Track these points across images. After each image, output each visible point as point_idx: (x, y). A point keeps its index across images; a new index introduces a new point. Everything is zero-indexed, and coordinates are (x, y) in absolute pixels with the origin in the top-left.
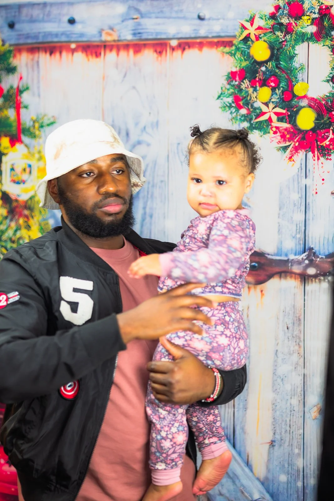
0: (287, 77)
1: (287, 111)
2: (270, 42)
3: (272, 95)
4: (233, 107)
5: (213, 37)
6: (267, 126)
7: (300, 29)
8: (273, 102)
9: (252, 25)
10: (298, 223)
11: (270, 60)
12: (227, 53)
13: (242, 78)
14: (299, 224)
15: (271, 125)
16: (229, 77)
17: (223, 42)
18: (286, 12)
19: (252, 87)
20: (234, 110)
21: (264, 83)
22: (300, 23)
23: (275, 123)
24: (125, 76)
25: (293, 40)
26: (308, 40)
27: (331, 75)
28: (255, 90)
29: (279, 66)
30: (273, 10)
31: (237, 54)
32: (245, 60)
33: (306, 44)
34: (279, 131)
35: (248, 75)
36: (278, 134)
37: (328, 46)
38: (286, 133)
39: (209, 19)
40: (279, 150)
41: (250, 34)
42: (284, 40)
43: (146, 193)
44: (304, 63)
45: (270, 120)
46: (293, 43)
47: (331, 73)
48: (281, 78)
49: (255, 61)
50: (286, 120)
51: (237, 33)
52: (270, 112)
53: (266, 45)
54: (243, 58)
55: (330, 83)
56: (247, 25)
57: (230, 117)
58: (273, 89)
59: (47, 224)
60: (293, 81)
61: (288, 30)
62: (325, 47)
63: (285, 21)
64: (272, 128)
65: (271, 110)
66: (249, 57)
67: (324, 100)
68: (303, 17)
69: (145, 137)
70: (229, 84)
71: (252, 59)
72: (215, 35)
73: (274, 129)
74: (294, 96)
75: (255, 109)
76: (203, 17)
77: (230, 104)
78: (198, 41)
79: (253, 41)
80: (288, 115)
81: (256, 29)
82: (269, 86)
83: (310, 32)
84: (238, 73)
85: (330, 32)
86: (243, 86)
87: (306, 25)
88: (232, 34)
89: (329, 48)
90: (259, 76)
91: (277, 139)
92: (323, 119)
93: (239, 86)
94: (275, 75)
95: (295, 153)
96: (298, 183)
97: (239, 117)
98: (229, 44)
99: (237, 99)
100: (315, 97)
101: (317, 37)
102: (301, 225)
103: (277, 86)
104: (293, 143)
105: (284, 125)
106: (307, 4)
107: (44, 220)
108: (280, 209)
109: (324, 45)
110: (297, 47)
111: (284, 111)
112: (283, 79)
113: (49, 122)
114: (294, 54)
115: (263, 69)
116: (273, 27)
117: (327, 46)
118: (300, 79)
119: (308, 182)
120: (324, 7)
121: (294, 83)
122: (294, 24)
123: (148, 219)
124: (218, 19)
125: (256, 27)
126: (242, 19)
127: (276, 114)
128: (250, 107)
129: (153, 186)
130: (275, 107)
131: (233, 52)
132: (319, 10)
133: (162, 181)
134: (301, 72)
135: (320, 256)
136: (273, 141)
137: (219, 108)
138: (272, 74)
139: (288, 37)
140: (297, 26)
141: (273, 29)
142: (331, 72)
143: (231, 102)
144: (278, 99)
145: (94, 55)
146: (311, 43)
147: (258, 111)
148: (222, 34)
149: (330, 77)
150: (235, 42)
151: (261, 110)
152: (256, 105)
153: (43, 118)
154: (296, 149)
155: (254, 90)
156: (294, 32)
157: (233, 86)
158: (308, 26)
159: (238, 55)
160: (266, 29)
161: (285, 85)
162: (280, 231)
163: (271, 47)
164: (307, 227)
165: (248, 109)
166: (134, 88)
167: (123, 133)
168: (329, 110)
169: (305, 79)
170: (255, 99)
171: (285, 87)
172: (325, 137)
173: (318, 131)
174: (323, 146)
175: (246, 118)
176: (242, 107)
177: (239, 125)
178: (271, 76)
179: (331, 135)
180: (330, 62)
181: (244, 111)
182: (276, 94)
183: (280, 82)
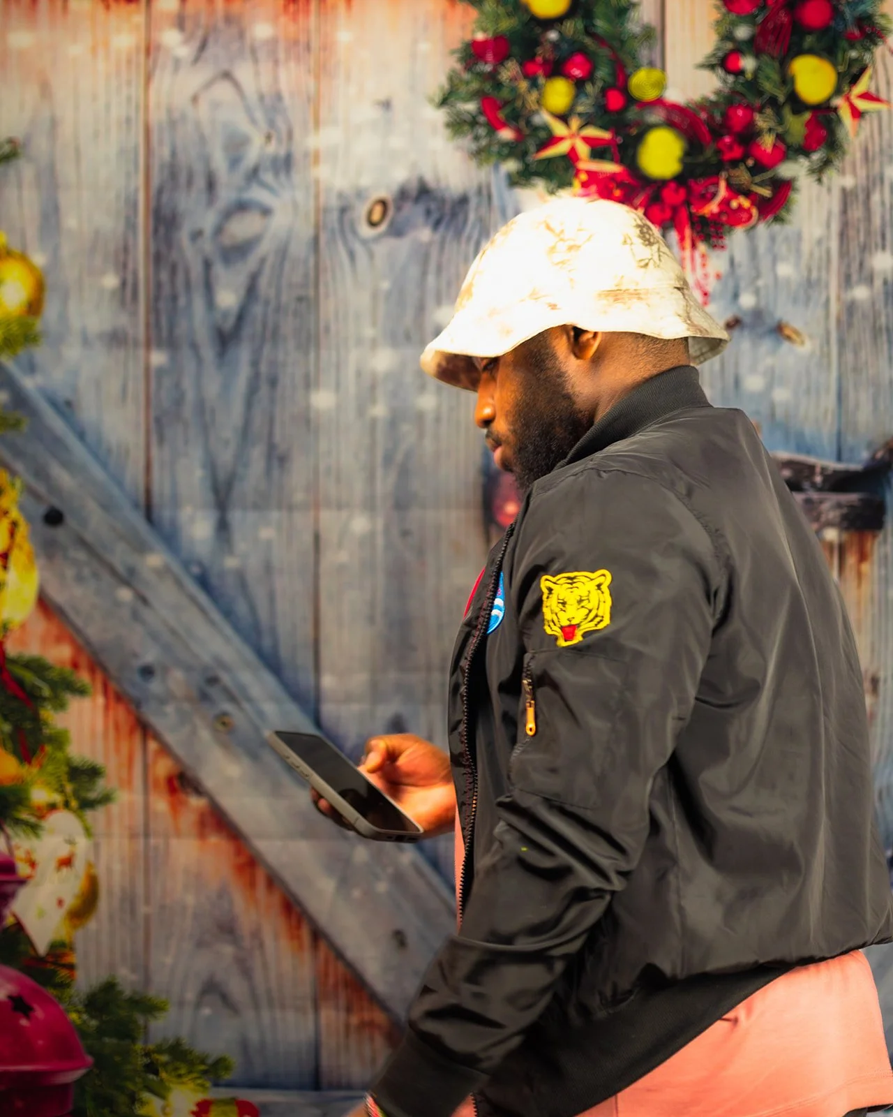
0: (611, 55)
1: (616, 134)
3: (577, 97)
4: (480, 123)
6: (567, 169)
8: (580, 114)
11: (569, 14)
13: (501, 59)
15: (575, 167)
16: (471, 55)
19: (526, 77)
20: (483, 132)
21: (556, 69)
23: (587, 164)
24: (203, 46)
27: (720, 54)
28: (534, 84)
29: (593, 30)
31: (488, 0)
32: (509, 15)
34: (596, 180)
35: (515, 50)
36: (594, 188)
38: (612, 184)
43: (259, 327)
44: (652, 23)
45: (572, 156)
47: (718, 49)
48: (598, 59)
49: (534, 18)
50: (613, 154)
52: (573, 138)
54: (501, 10)
55: (720, 71)
57: (474, 146)
58: (579, 85)
60: (627, 67)
64: (578, 172)
65: (574, 132)
66: (519, 8)
67: (702, 107)
69: (257, 194)
70: (468, 69)
71: (526, 13)
73: (584, 177)
74: (630, 100)
75: (536, 129)
77: (473, 117)
80: (619, 146)
82: (567, 78)
84: (491, 44)
86: (504, 76)
90: (544, 53)
92: (703, 153)
93: (493, 77)
94: (583, 51)
97: (495, 148)
99: (491, 106)
100: (683, 103)
103: (589, 77)
105: (610, 168)
111: (606, 135)
112: (605, 61)
114: (628, 2)
115: (553, 35)
121: (629, 70)
123: (264, 390)
127: (587, 140)
128: (522, 124)
129: (278, 309)
130: (585, 125)
133: (300, 299)
134: (645, 45)
137: (446, 125)
138: (577, 47)
142: (719, 45)
143: (474, 112)
144: (592, 106)
147: (542, 134)
149: (716, 57)
151: (550, 131)
152: (537, 120)
155: (531, 86)
157: (480, 74)
161: (608, 75)
165: (518, 131)
166: (227, 75)
167: (200, 182)
168: (716, 133)
169: (658, 63)
170: (534, 107)
171: (609, 79)
172: (709, 196)
173: (691, 181)
174: (703, 217)
175: (514, 150)
176: (503, 125)
177: (496, 167)
178: (572, 53)
179: (722, 192)
180: (718, 23)
181: (506, 134)
182: (587, 95)
183: (595, 68)
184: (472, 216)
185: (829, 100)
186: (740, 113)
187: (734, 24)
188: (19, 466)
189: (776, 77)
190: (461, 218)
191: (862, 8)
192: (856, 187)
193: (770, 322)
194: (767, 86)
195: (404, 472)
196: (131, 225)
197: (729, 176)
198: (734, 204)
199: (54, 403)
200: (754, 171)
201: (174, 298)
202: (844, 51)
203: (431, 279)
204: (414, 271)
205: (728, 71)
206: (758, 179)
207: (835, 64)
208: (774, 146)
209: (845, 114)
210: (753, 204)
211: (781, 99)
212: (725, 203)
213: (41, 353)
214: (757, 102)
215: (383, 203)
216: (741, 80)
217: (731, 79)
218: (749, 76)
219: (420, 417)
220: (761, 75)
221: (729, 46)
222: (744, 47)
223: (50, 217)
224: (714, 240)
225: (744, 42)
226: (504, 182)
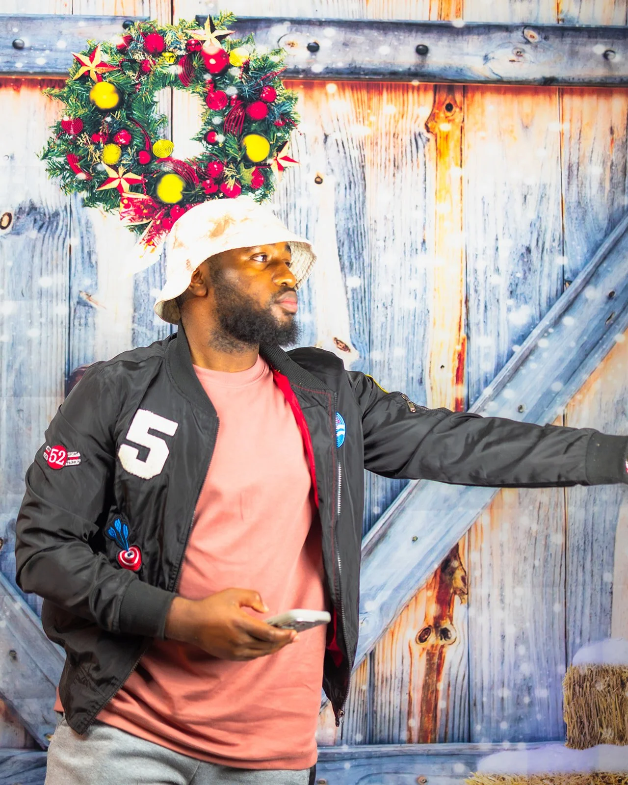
0: (142, 132)
1: (144, 177)
2: (119, 84)
3: (122, 155)
4: (67, 169)
5: (35, 73)
6: (116, 197)
7: (159, 69)
8: (124, 165)
9: (92, 60)
10: (161, 329)
11: (118, 107)
12: (56, 96)
13: (79, 131)
14: (163, 330)
15: (121, 196)
16: (60, 129)
17: (51, 80)
18: (140, 45)
19: (93, 143)
20: (68, 174)
21: (110, 139)
22: (159, 60)
23: (127, 194)
25: (150, 83)
26: (172, 84)
27: (204, 132)
28: (98, 147)
29: (131, 116)
30: (121, 41)
31: (71, 98)
32: (83, 107)
33: (168, 89)
34: (133, 203)
35: (87, 128)
36: (131, 208)
37: (200, 94)
38: (142, 207)
39: (30, 49)
40: (132, 229)
41: (89, 71)
42: (137, 82)
44: (166, 114)
45: (120, 188)
46: (150, 86)
47: (204, 129)
48: (135, 133)
49: (98, 109)
50: (143, 189)
51: (70, 70)
52: (120, 179)
53: (111, 88)
54: (79, 104)
55: (204, 143)
56: (85, 60)
57: (62, 183)
58: (124, 148)
60: (151, 138)
61: (143, 69)
62: (194, 94)
63: (139, 57)
64: (122, 200)
65: (121, 175)
66: (89, 103)
67: (194, 163)
68: (163, 54)
70: (59, 138)
71: (93, 106)
72: (38, 70)
73: (126, 201)
74: (154, 157)
75: (99, 173)
76: (20, 46)
77: (62, 165)
78: (13, 77)
79: (94, 83)
80: (146, 183)
81: (97, 66)
82: (117, 144)
83: (173, 74)
84: (73, 123)
85: (201, 75)
86: (80, 142)
87: (167, 64)
88: (63, 71)
89: (201, 96)
90: (103, 129)
91: (129, 214)
92: (194, 189)
93: (74, 142)
94: (126, 128)
95: (156, 235)
96: (161, 275)
97: (75, 184)
98: (61, 84)
99: (71, 159)
100: (183, 160)
101: (184, 80)
102: (165, 332)
103: (129, 144)
104: (153, 221)
105: (141, 196)
106: (170, 36)
108: (135, 311)
109: (193, 92)
110: (156, 93)
111: (140, 178)
112: (138, 134)
114: (152, 102)
115: (109, 119)
116: (121, 64)
117: (198, 93)
118: (162, 135)
120: (193, 42)
121: (152, 141)
122: (151, 62)
124: (43, 50)
125: (98, 63)
126: (78, 52)
127: (128, 180)
128: (91, 170)
130: (127, 172)
131: (65, 95)
132: (186, 45)
134: (162, 126)
136: (124, 217)
137: (46, 170)
138: (121, 127)
139: (143, 79)
140: (155, 64)
141: (121, 68)
142: (204, 127)
143: (63, 162)
144: (131, 160)
146: (175, 89)
147: (102, 176)
148: (49, 70)
149: (202, 134)
150: (68, 81)
151: (107, 174)
152: (99, 168)
154: (157, 229)
155: (96, 148)
156: (152, 73)
157: (66, 141)
158: (170, 65)
159: (72, 100)
160: (111, 66)
161: (140, 143)
162: (135, 340)
163: (120, 91)
165: (88, 174)
168: (201, 177)
169: (169, 136)
170: (98, 160)
171: (141, 146)
173: (187, 205)
175: (85, 185)
176: (79, 171)
177: (75, 194)
178: (120, 130)
180: (203, 114)
181: (82, 176)
182: (128, 154)
183: (133, 138)
184: (61, 223)
185: (266, 160)
186: (215, 166)
187: (211, 115)
189: (236, 146)
190: (55, 224)
191: (283, 108)
192: (280, 210)
194: (231, 151)
195: (19, 374)
202: (274, 133)
203: (37, 260)
204: (27, 255)
205: (208, 143)
207: (269, 140)
208: (235, 185)
209: (274, 167)
211: (239, 159)
214: (225, 161)
215: (9, 215)
216: (216, 147)
217: (210, 146)
218: (220, 145)
219: (30, 341)
220: (227, 144)
221: (210, 128)
222: (217, 129)
225: (218, 126)
226: (80, 204)
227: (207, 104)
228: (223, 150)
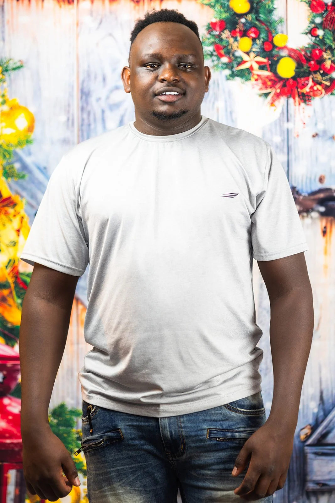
0: (266, 29)
1: (268, 60)
3: (253, 45)
4: (214, 55)
6: (249, 74)
8: (254, 52)
11: (250, 12)
12: (207, 5)
13: (222, 29)
15: (252, 73)
16: (209, 28)
19: (232, 37)
20: (215, 59)
21: (244, 34)
23: (257, 71)
24: (101, 23)
27: (309, 29)
28: (236, 40)
29: (259, 18)
32: (225, 12)
34: (261, 78)
35: (228, 26)
36: (260, 81)
37: (306, 3)
38: (267, 80)
40: (261, 95)
44: (283, 16)
45: (251, 68)
47: (309, 27)
48: (261, 30)
49: (235, 14)
50: (267, 68)
52: (252, 61)
54: (222, 10)
55: (309, 36)
58: (254, 40)
59: (13, 168)
60: (272, 33)
62: (302, 2)
64: (253, 76)
65: (252, 59)
66: (229, 9)
67: (302, 50)
70: (209, 33)
71: (232, 11)
73: (256, 77)
74: (274, 46)
75: (236, 57)
77: (212, 53)
80: (270, 65)
82: (249, 37)
84: (219, 24)
86: (224, 36)
90: (239, 27)
91: (258, 85)
92: (303, 68)
93: (219, 36)
94: (255, 26)
95: (277, 99)
96: (280, 126)
97: (220, 65)
99: (218, 48)
100: (295, 48)
103: (258, 37)
104: (275, 90)
105: (266, 73)
107: (9, 164)
110: (275, 2)
111: (265, 60)
112: (263, 31)
113: (14, 66)
114: (273, 7)
115: (243, 20)
117: (305, 1)
118: (279, 31)
119: (290, 125)
121: (273, 35)
127: (258, 62)
128: (231, 55)
130: (256, 56)
131: (213, 4)
134: (280, 24)
135: (303, 194)
136: (255, 88)
138: (253, 25)
142: (309, 25)
144: (259, 49)
145: (66, 2)
147: (239, 60)
151: (242, 58)
152: (237, 54)
153: (7, 62)
154: (278, 95)
157: (214, 36)
159: (218, 7)
163: (251, 1)
164: (290, 167)
165: (230, 58)
167: (100, 78)
168: (308, 60)
169: (285, 32)
170: (236, 49)
171: (266, 38)
172: (305, 85)
173: (298, 79)
174: (303, 93)
175: (229, 66)
176: (223, 56)
177: (221, 72)
178: (251, 27)
179: (311, 83)
180: (309, 16)
181: (225, 60)
182: (257, 44)
183: (260, 34)
186: (317, 52)
187: (314, 17)
188: (24, 194)
189: (332, 38)
193: (330, 135)
194: (328, 41)
196: (71, 95)
197: (313, 77)
198: (315, 88)
199: (39, 168)
200: (323, 75)
201: (89, 125)
205: (313, 36)
206: (324, 78)
208: (331, 65)
210: (323, 88)
211: (333, 46)
212: (312, 88)
213: (33, 147)
214: (324, 48)
216: (318, 39)
217: (314, 38)
218: (321, 37)
220: (325, 37)
221: (313, 25)
222: (318, 26)
223: (37, 92)
224: (308, 102)
225: (319, 24)
226: (224, 78)
227: (311, 9)
228: (322, 41)
